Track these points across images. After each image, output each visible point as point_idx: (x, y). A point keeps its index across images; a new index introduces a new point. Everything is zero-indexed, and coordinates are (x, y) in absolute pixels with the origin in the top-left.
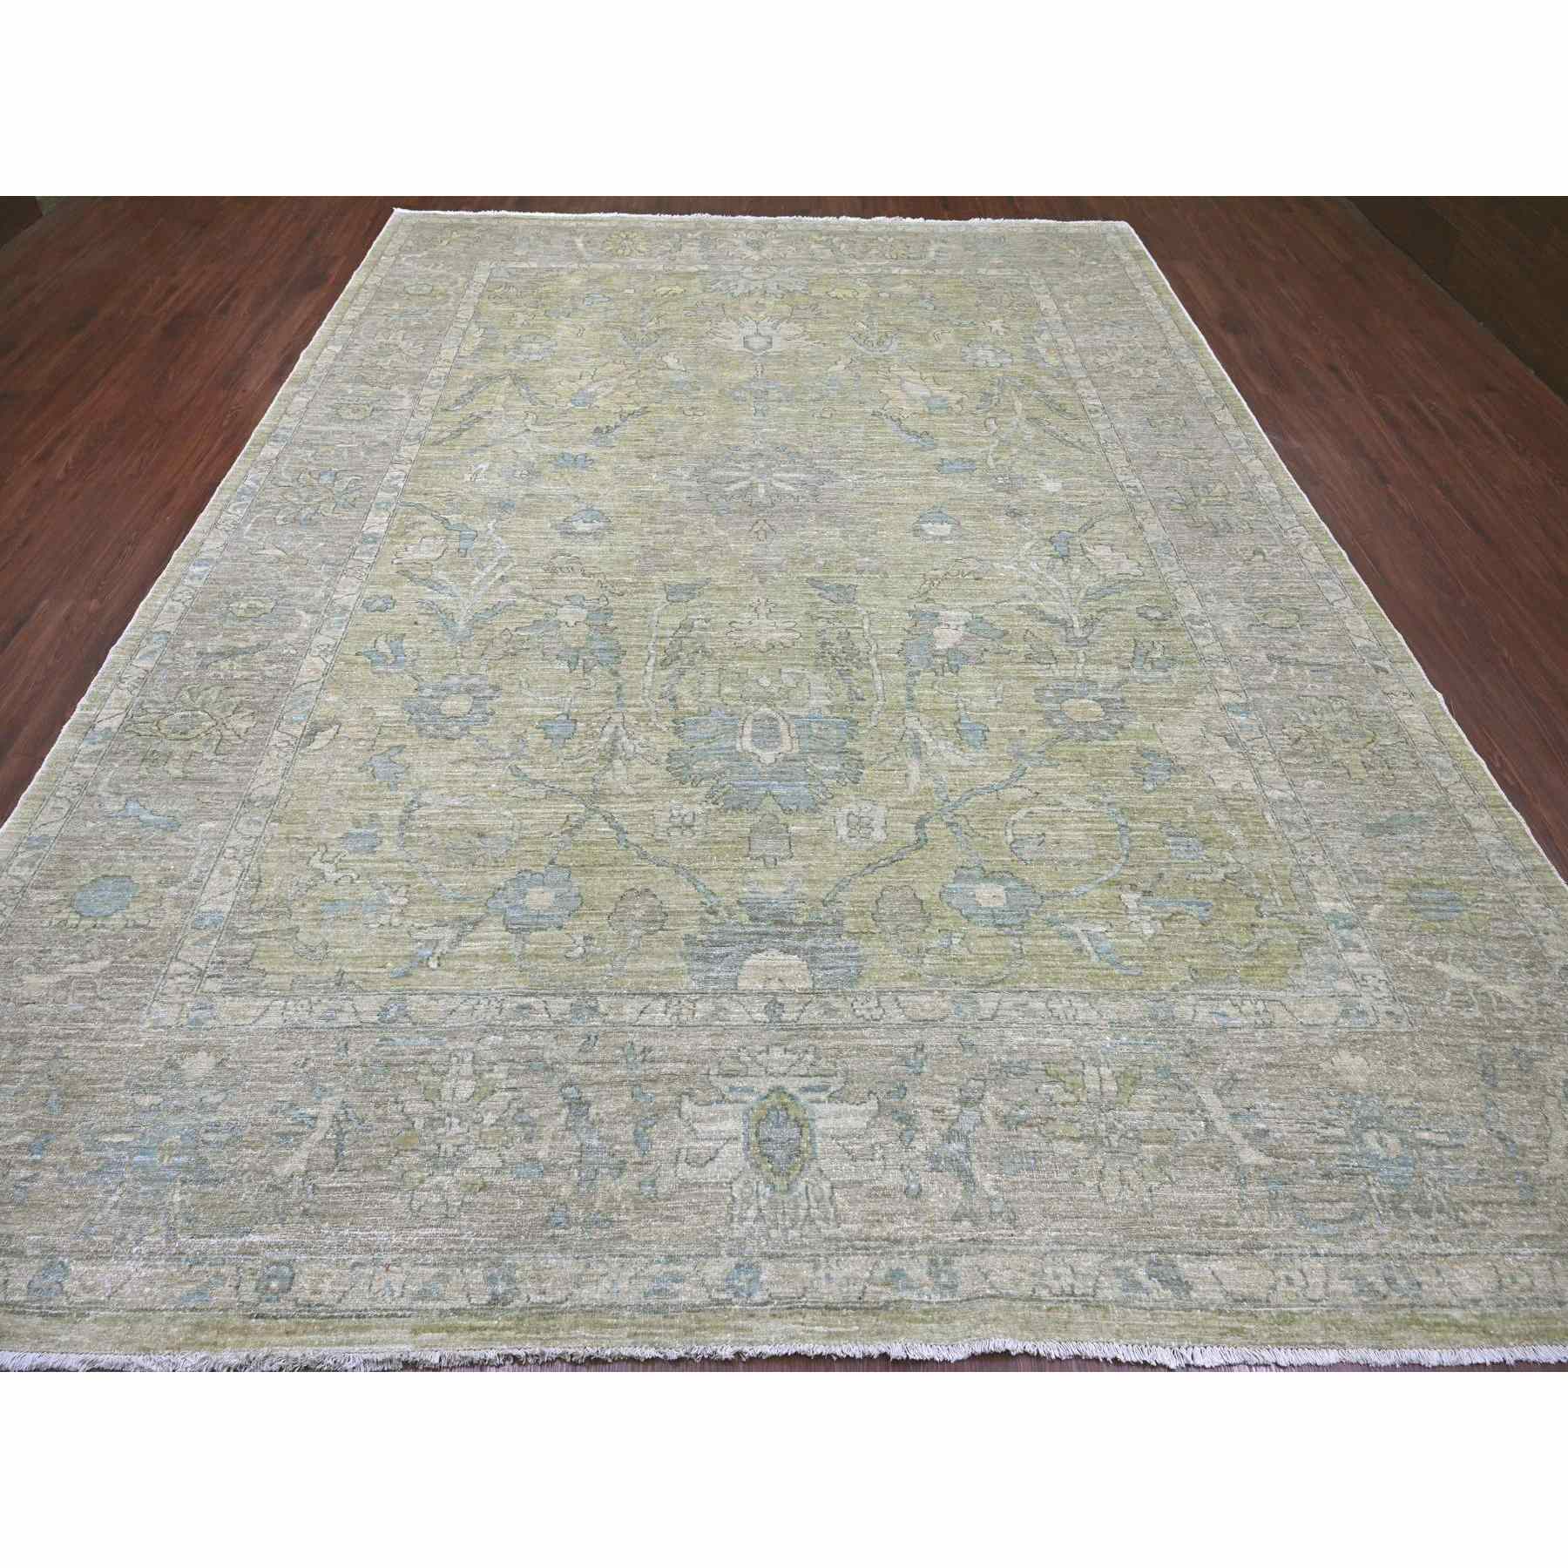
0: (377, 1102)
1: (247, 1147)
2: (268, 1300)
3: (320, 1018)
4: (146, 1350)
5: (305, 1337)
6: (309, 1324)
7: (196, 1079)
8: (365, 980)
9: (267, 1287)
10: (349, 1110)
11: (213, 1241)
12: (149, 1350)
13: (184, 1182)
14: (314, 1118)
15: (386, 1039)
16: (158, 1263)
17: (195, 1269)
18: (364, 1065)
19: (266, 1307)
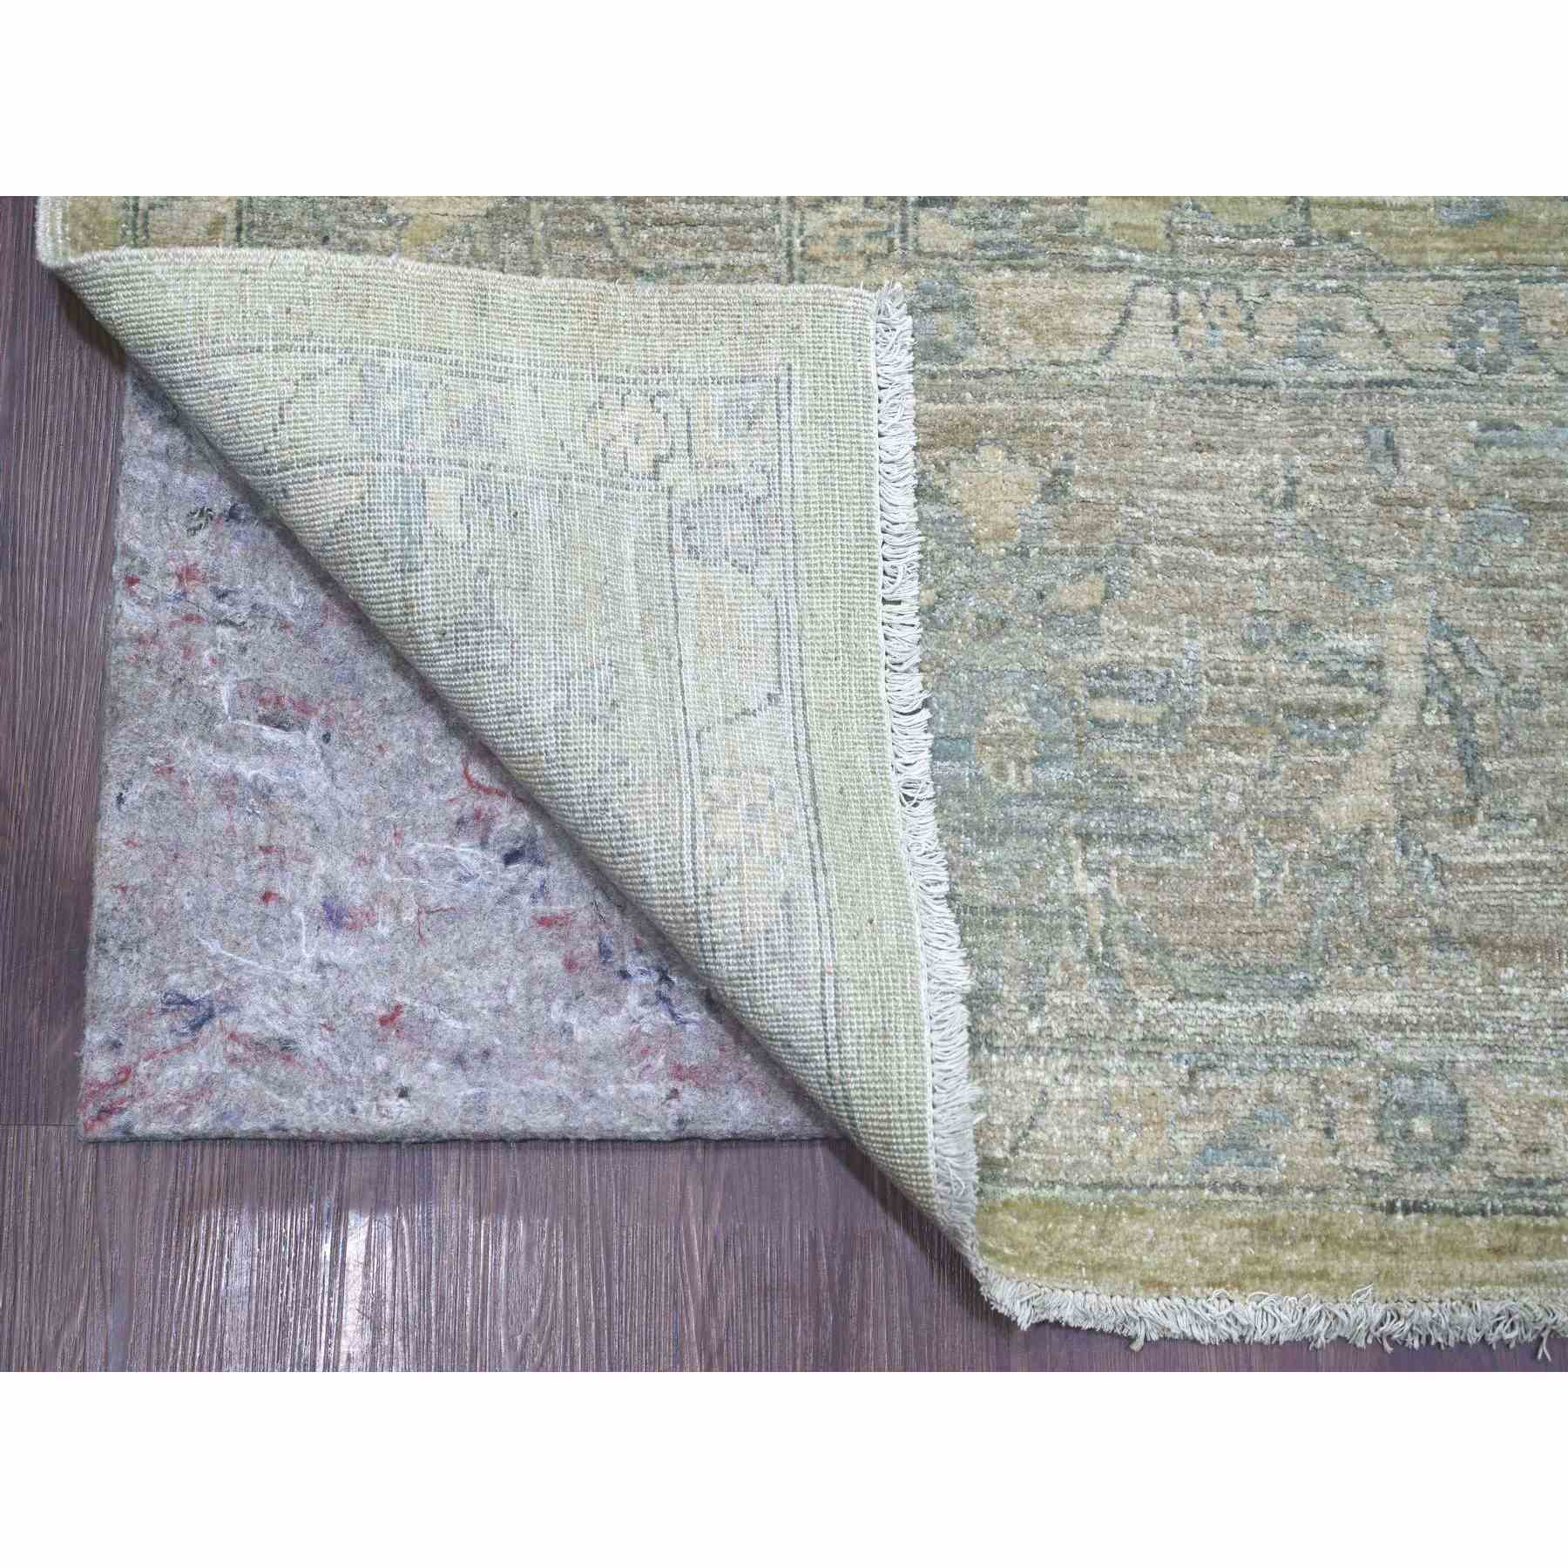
0: (1530, 619)
1: (1218, 745)
2: (1420, 1168)
3: (1284, 352)
4: (1164, 1288)
5: (1545, 1264)
6: (1547, 1230)
7: (1001, 534)
8: (1377, 230)
9: (1407, 1133)
10: (1463, 641)
11: (1228, 1009)
12: (1169, 1286)
13: (1086, 838)
14: (1377, 664)
15: (1497, 425)
16: (1107, 1063)
17: (1208, 1081)
18: (1457, 506)
19: (1420, 1185)
